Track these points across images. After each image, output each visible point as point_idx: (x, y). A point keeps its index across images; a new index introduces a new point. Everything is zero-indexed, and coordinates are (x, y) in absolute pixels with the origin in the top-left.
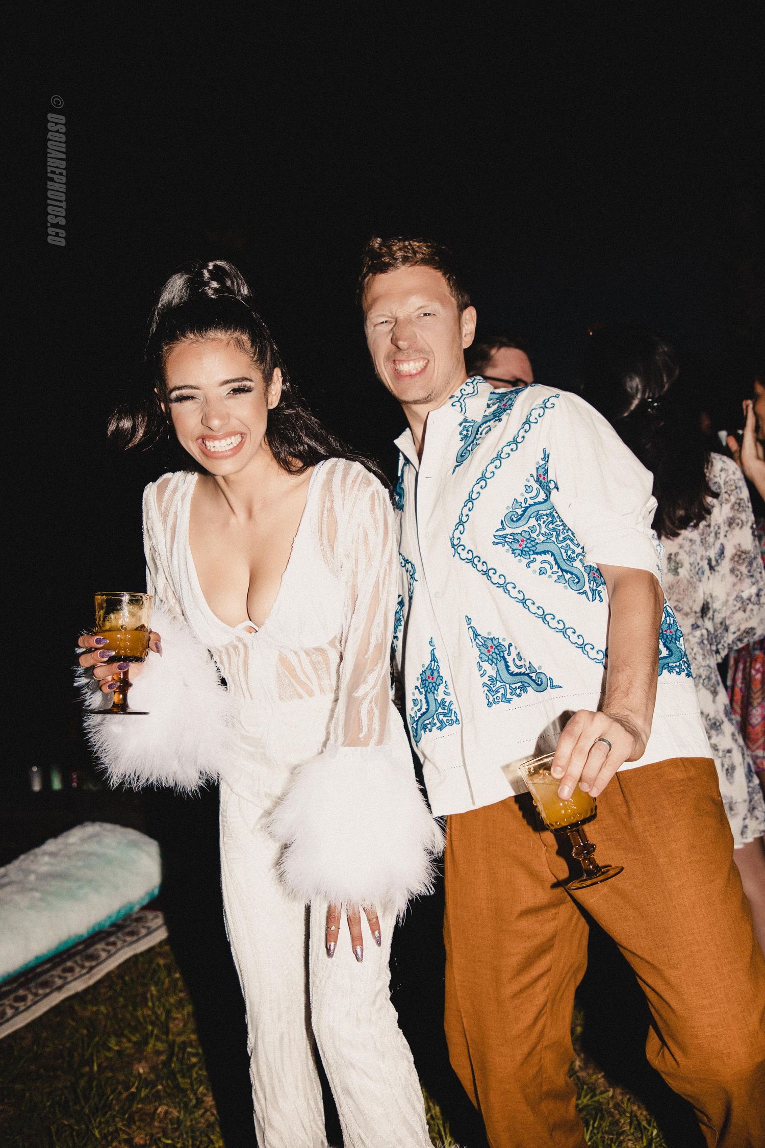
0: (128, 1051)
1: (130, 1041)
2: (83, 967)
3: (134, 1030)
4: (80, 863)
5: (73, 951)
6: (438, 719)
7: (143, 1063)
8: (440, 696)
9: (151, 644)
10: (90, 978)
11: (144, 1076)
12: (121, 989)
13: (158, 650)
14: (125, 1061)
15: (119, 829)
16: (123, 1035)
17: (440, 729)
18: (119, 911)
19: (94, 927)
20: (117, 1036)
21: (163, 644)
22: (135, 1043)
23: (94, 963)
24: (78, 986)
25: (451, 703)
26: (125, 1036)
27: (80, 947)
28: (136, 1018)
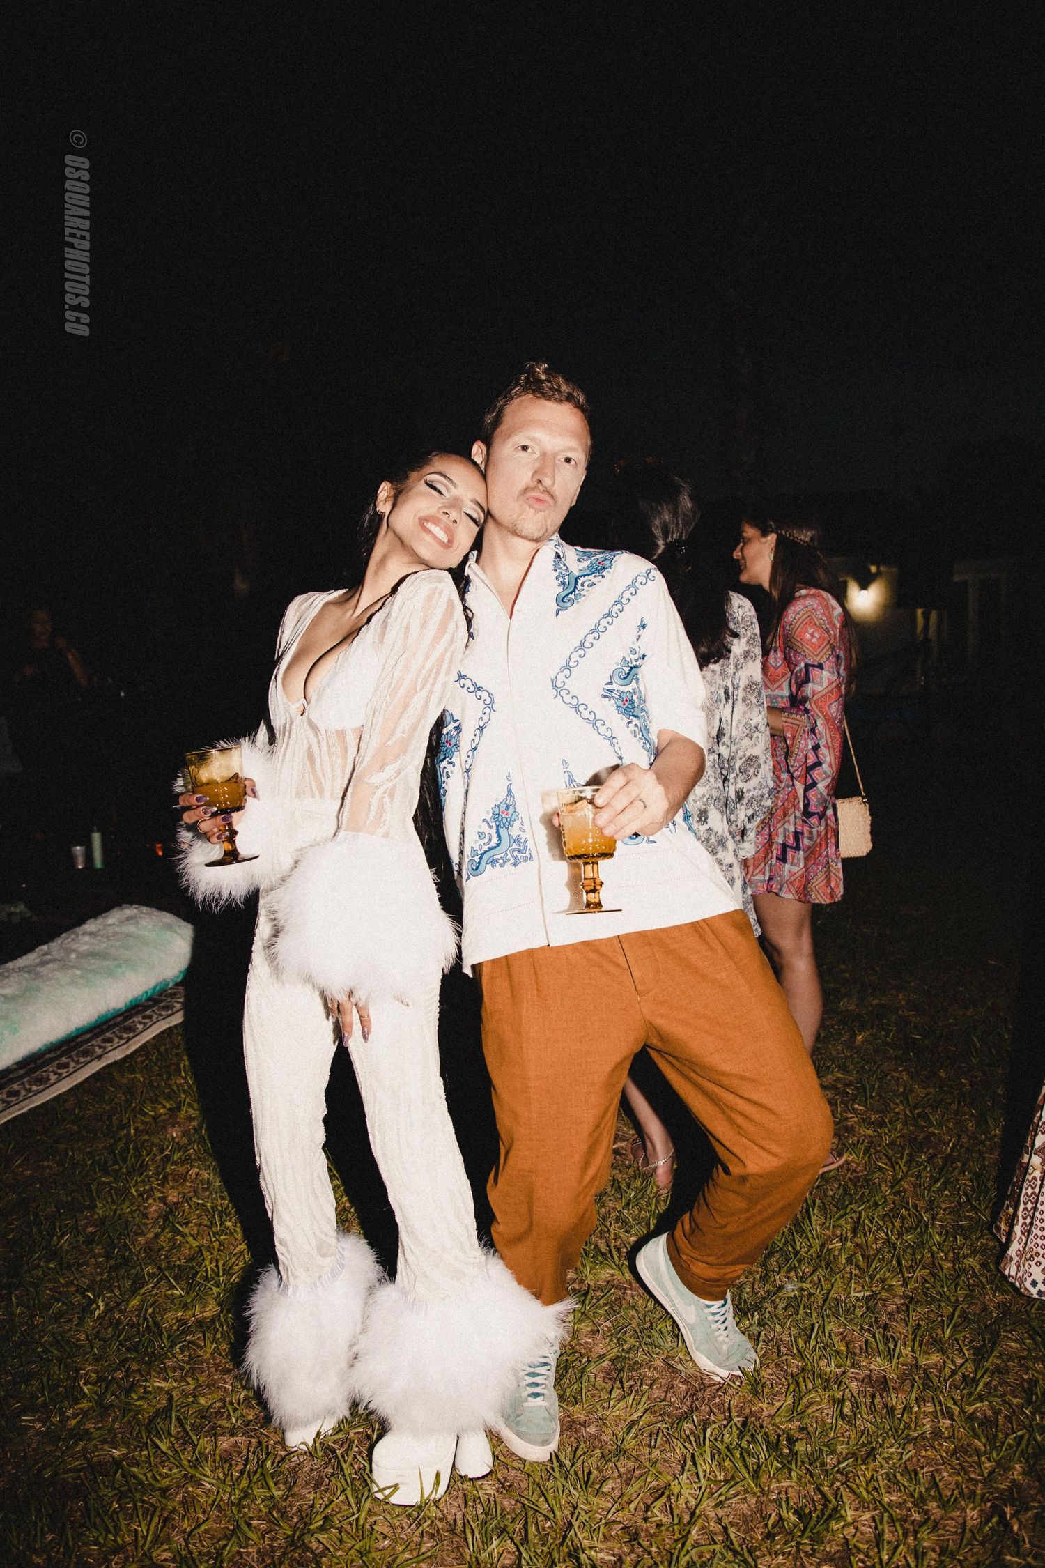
0: (163, 1117)
1: (164, 1107)
2: (121, 1038)
3: (168, 1098)
4: (118, 944)
5: (112, 1023)
6: (512, 855)
7: (177, 1128)
8: (515, 832)
9: (248, 790)
10: (128, 1048)
11: (177, 1140)
12: (157, 1058)
13: (254, 794)
14: (159, 1125)
15: (155, 912)
16: (157, 1101)
17: (515, 865)
18: (154, 988)
19: (131, 1001)
20: (152, 1102)
21: (258, 789)
22: (170, 1109)
23: (131, 1035)
24: (117, 1055)
25: (526, 840)
26: (160, 1103)
27: (119, 1019)
28: (170, 1086)
